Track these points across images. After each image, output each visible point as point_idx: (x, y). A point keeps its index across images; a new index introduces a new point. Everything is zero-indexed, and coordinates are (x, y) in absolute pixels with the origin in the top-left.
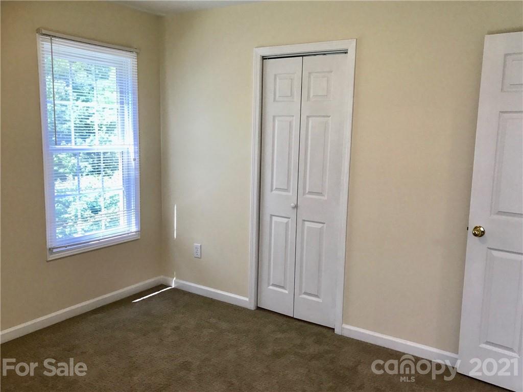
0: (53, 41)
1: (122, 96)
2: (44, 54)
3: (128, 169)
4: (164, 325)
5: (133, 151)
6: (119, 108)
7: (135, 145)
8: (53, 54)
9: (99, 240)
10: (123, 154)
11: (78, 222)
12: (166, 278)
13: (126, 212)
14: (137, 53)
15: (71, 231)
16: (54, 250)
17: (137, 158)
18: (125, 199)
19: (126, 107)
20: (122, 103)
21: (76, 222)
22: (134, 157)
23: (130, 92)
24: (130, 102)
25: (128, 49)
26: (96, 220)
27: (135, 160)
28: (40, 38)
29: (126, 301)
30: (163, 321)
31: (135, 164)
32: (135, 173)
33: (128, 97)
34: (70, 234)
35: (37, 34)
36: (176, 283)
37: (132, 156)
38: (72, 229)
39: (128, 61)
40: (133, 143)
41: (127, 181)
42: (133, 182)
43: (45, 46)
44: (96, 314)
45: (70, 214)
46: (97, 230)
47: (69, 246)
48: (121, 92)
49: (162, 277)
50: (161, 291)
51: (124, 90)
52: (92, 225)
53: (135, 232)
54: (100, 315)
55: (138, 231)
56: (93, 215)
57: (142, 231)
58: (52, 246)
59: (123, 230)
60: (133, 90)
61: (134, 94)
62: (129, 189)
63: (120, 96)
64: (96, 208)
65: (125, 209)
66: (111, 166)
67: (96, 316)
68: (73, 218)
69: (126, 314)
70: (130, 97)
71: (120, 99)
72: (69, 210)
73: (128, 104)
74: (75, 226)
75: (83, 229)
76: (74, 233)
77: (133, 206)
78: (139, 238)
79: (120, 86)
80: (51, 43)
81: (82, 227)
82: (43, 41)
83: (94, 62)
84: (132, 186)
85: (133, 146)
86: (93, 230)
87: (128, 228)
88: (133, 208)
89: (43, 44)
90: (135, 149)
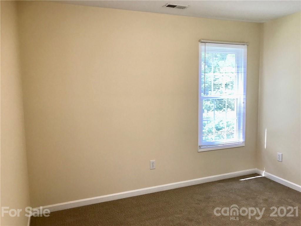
0: (206, 45)
1: (238, 69)
2: (201, 52)
3: (240, 108)
4: (258, 197)
5: (243, 98)
6: (236, 76)
7: (244, 95)
8: (206, 51)
9: (223, 144)
10: (237, 100)
11: (209, 135)
12: (259, 170)
13: (237, 131)
14: (248, 45)
15: (205, 138)
16: (202, 147)
17: (245, 102)
18: (237, 124)
19: (240, 74)
20: (238, 73)
21: (208, 134)
22: (243, 101)
23: (243, 66)
24: (242, 72)
25: (242, 44)
26: (218, 134)
27: (243, 103)
28: (200, 44)
29: (236, 179)
30: (257, 194)
31: (244, 105)
32: (244, 110)
33: (241, 69)
34: (205, 140)
35: (199, 43)
36: (265, 174)
37: (242, 101)
38: (206, 138)
39: (242, 50)
40: (243, 94)
41: (239, 114)
42: (242, 115)
43: (202, 48)
44: (220, 183)
45: (205, 130)
46: (219, 139)
47: (209, 146)
48: (238, 67)
49: (256, 169)
50: (256, 177)
51: (239, 66)
52: (216, 136)
53: (243, 142)
54: (223, 184)
55: (244, 142)
56: (217, 131)
57: (245, 142)
58: (201, 145)
59: (236, 140)
60: (244, 65)
61: (244, 67)
62: (239, 119)
63: (237, 69)
64: (219, 128)
65: (237, 129)
66: (230, 106)
67: (220, 184)
68: (207, 132)
69: (236, 186)
70: (242, 69)
71: (237, 70)
72: (205, 128)
73: (241, 73)
74: (208, 136)
75: (211, 138)
76: (207, 140)
77: (241, 128)
78: (244, 145)
79: (237, 63)
80: (205, 46)
81: (211, 137)
82: (201, 45)
83: (224, 52)
84: (242, 117)
85: (243, 95)
86: (216, 139)
87: (238, 140)
88: (241, 129)
89: (201, 47)
90: (244, 97)
